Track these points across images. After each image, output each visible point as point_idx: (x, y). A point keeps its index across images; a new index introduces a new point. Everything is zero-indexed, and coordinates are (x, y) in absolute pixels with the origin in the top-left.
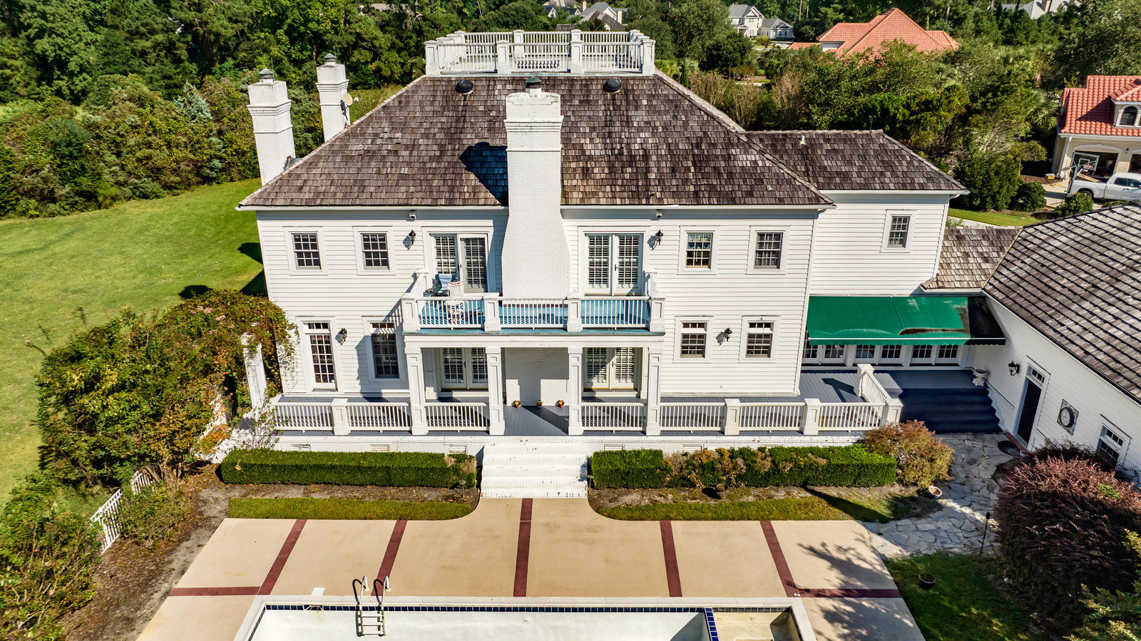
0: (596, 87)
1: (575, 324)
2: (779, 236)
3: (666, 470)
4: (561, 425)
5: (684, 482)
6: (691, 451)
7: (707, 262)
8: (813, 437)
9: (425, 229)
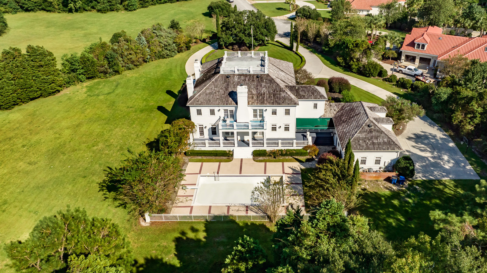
0: (255, 77)
1: (250, 127)
2: (289, 110)
3: (267, 153)
4: (248, 144)
5: (270, 156)
6: (272, 150)
7: (276, 114)
8: (295, 147)
9: (222, 109)
